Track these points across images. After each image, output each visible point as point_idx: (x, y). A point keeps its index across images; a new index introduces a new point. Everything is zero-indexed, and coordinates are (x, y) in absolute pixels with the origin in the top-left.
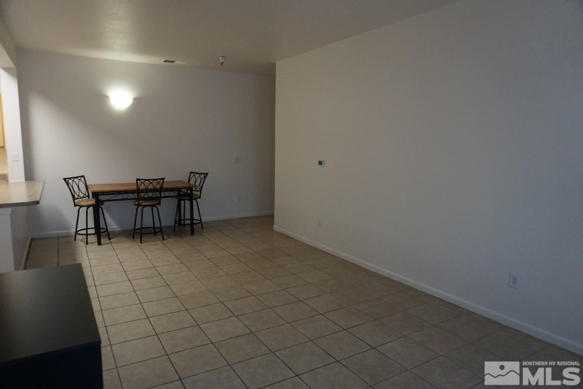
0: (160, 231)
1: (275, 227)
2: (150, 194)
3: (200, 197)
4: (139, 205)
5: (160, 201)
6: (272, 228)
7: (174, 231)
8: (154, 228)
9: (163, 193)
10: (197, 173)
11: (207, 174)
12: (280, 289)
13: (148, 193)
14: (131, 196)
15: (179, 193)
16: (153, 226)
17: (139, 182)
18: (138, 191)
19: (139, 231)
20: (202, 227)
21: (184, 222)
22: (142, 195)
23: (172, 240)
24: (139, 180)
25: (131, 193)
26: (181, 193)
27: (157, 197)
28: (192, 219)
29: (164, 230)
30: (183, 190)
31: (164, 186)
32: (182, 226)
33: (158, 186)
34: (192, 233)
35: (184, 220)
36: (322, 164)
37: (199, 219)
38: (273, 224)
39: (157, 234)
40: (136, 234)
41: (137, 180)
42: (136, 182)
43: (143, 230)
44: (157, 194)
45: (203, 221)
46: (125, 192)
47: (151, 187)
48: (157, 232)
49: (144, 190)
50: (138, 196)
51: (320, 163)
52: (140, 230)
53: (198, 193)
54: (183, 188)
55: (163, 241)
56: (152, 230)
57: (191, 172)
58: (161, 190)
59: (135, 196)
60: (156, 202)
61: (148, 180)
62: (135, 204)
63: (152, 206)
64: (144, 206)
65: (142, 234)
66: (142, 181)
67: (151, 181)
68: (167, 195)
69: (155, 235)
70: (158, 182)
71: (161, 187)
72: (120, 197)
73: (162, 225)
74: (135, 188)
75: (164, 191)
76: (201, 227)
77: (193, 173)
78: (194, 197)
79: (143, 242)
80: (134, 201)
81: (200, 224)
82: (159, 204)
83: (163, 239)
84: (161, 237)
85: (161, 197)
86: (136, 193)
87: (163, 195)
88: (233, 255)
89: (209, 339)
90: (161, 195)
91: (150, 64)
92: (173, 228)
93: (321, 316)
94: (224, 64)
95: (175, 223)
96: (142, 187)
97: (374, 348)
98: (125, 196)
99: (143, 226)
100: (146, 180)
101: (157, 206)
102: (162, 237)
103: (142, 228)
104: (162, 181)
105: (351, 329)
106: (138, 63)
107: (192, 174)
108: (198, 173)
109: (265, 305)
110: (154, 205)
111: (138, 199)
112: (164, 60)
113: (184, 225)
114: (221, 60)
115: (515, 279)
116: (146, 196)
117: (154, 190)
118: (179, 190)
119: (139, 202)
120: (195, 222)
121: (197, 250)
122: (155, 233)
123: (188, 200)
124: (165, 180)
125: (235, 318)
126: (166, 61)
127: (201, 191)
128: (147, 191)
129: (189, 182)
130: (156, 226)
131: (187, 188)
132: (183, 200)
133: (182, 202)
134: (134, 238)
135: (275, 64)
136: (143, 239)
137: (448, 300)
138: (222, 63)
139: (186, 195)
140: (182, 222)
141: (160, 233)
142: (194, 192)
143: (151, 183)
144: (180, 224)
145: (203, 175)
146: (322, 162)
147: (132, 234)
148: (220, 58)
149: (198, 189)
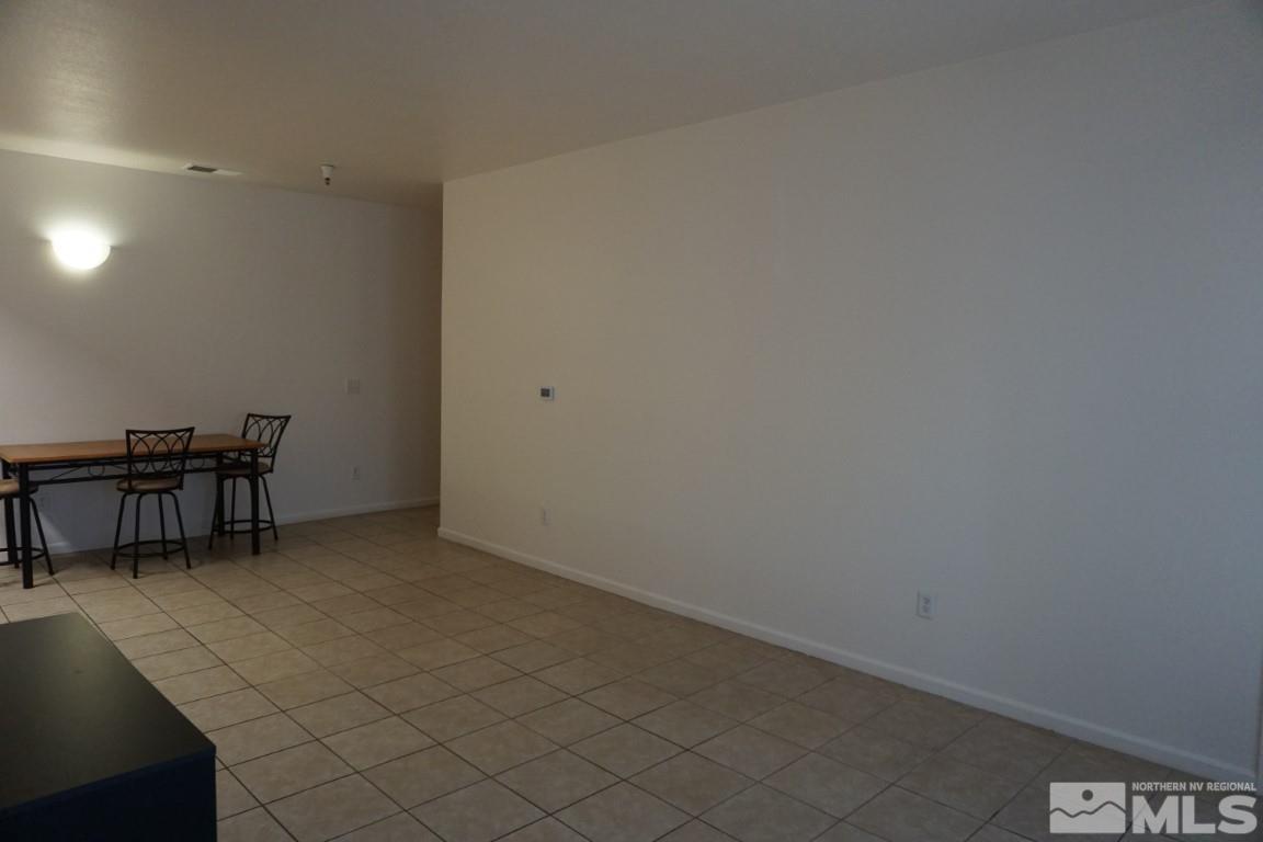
0: (179, 550)
1: (444, 530)
2: (159, 466)
3: (271, 471)
4: (131, 491)
5: (182, 479)
6: (436, 532)
7: (210, 547)
8: (164, 542)
9: (188, 462)
10: (263, 417)
11: (288, 418)
12: (478, 655)
13: (156, 463)
14: (110, 470)
15: (220, 462)
16: (160, 538)
17: (132, 436)
18: (130, 458)
19: (131, 550)
20: (276, 538)
21: (232, 528)
22: (140, 467)
23: (208, 568)
24: (134, 432)
25: (112, 464)
26: (225, 461)
27: (175, 471)
28: (255, 519)
29: (189, 545)
30: (231, 455)
31: (193, 446)
32: (228, 537)
33: (179, 447)
34: (256, 551)
35: (233, 522)
36: (548, 395)
37: (269, 519)
38: (438, 526)
39: (170, 556)
40: (118, 558)
41: (129, 432)
42: (124, 437)
43: (141, 547)
44: (176, 465)
45: (277, 523)
46: (96, 461)
47: (162, 448)
48: (172, 552)
49: (147, 456)
50: (130, 469)
51: (545, 393)
52: (132, 548)
53: (268, 461)
54: (228, 451)
55: (192, 572)
56: (159, 548)
57: (249, 415)
58: (185, 454)
59: (123, 470)
60: (174, 483)
61: (155, 433)
62: (119, 489)
63: (160, 492)
64: (143, 493)
65: (137, 557)
66: (141, 436)
67: (162, 435)
68: (197, 466)
69: (166, 558)
70: (180, 438)
71: (186, 448)
72: (82, 472)
73: (187, 536)
74: (123, 450)
75: (191, 458)
76: (273, 537)
77: (253, 416)
78: (260, 470)
79: (139, 575)
80: (118, 480)
81: (271, 531)
82: (180, 487)
83: (189, 567)
84: (182, 562)
85: (184, 471)
86: (123, 463)
87: (188, 467)
88: (362, 593)
89: (348, 765)
90: (184, 465)
91: (156, 173)
92: (207, 544)
93: (575, 701)
94: (331, 182)
95: (213, 530)
96: (140, 449)
97: (688, 750)
98: (96, 470)
99: (141, 539)
100: (149, 433)
101: (176, 492)
102: (185, 562)
103: (137, 543)
104: (188, 434)
105: (639, 719)
106: (124, 168)
107: (251, 419)
108: (267, 417)
109: (453, 687)
110: (167, 491)
111: (128, 477)
112: (190, 165)
113: (232, 532)
114: (326, 172)
115: (927, 601)
116: (150, 469)
117: (167, 456)
118: (218, 455)
119: (130, 484)
120: (262, 525)
121: (276, 586)
122: (165, 555)
123: (246, 476)
124: (195, 434)
125: (395, 718)
126: (193, 168)
127: (273, 457)
128: (150, 457)
129: (244, 435)
130: (168, 537)
131: (241, 451)
132: (229, 476)
133: (228, 483)
134: (113, 568)
135: (442, 185)
136: (140, 569)
137: (808, 652)
138: (328, 179)
139: (238, 464)
140: (228, 528)
141: (182, 552)
142: (260, 460)
143: (162, 439)
144: (222, 533)
145: (277, 422)
146: (548, 391)
147: (110, 557)
148: (323, 168)
149: (267, 451)
